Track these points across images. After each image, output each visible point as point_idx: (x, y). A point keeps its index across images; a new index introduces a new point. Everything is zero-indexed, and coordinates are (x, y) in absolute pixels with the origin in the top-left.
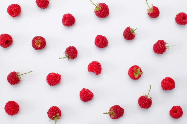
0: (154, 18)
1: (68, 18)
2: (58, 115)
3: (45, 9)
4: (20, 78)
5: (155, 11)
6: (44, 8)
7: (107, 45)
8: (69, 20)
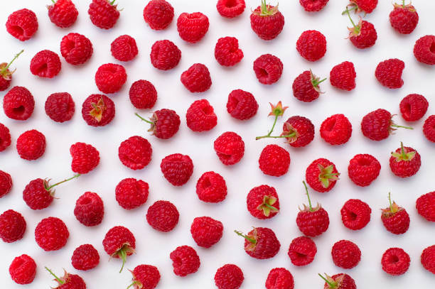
0: (364, 48)
1: (164, 51)
2: (128, 244)
3: (110, 29)
4: (54, 193)
5: (367, 32)
6: (107, 29)
7: (255, 113)
8: (167, 55)
